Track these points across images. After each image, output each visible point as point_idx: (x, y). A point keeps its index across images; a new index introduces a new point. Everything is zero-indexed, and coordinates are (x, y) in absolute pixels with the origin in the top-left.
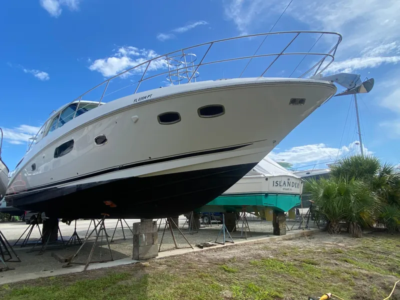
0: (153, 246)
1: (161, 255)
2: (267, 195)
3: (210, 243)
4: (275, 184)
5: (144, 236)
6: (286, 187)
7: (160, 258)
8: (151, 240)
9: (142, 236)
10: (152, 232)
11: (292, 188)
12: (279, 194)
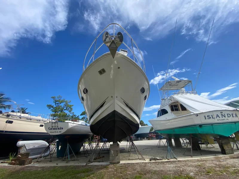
0: (117, 157)
1: (122, 162)
2: (200, 126)
3: (158, 158)
4: (207, 118)
5: (112, 152)
6: (221, 118)
7: (121, 164)
8: (116, 154)
9: (111, 151)
10: (117, 149)
11: (229, 118)
12: (214, 124)
